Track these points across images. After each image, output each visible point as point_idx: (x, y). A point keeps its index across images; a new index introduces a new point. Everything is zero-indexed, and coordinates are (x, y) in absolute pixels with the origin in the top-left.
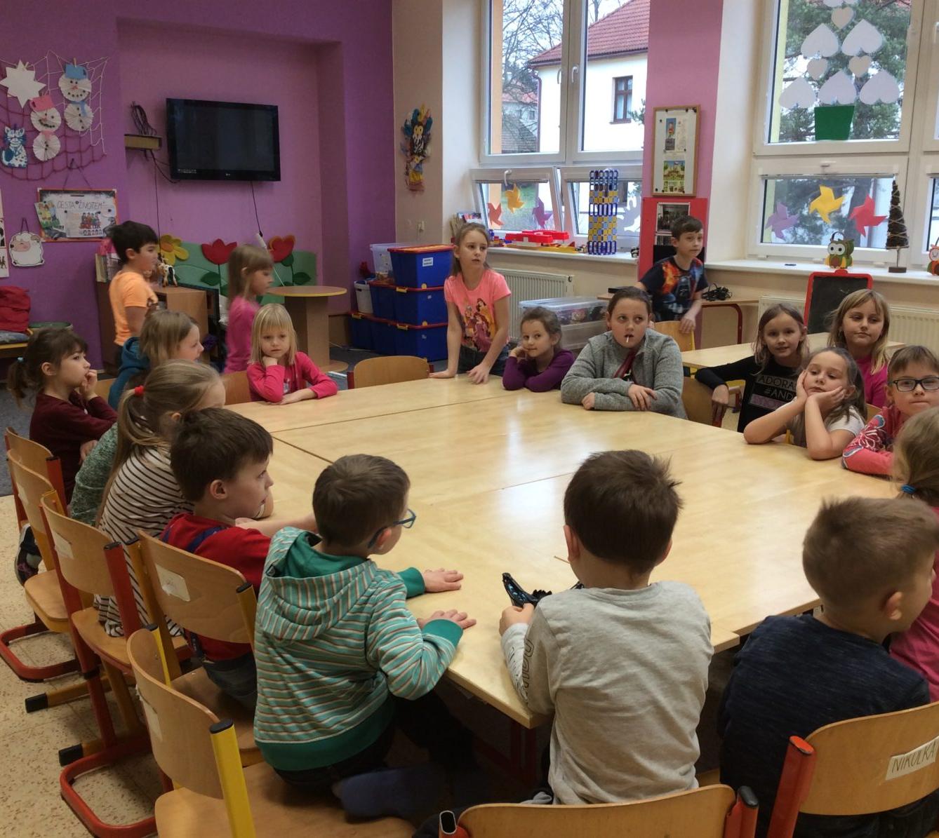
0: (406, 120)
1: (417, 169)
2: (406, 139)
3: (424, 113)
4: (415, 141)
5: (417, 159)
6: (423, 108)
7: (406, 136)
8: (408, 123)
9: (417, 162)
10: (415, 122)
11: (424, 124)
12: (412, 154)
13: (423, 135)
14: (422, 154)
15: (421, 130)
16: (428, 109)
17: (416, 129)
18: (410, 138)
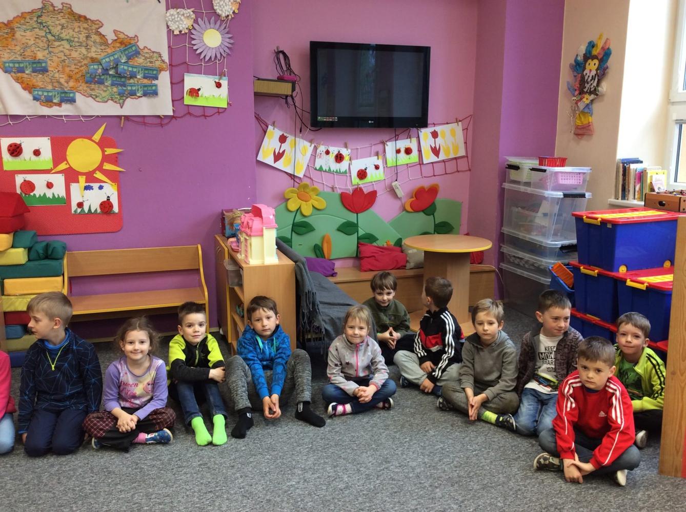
0: (577, 55)
2: (575, 76)
3: (601, 44)
4: (586, 78)
5: (587, 99)
6: (600, 38)
7: (575, 74)
8: (579, 58)
9: (587, 102)
10: (588, 56)
11: (600, 57)
12: (582, 92)
13: (597, 70)
14: (594, 92)
15: (595, 64)
16: (607, 39)
17: (589, 64)
18: (580, 75)
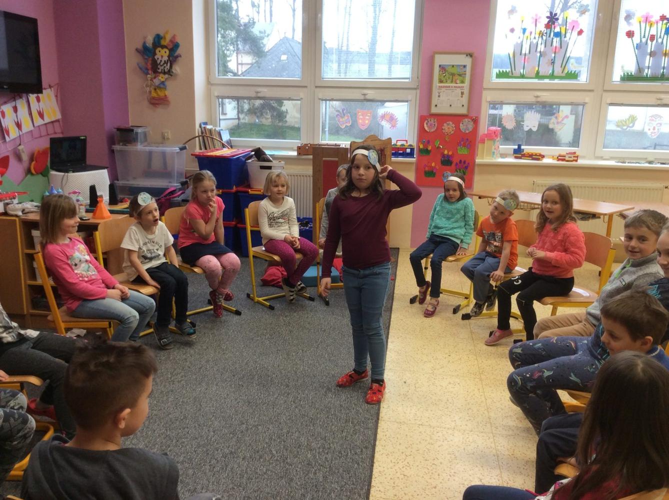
0: (145, 42)
1: (162, 86)
2: (145, 59)
3: (168, 37)
4: (158, 62)
5: (162, 78)
6: (167, 32)
7: (146, 57)
8: (148, 45)
9: (162, 80)
10: (157, 45)
11: (170, 47)
12: (155, 72)
13: (169, 57)
14: (169, 72)
15: (165, 52)
16: (175, 35)
17: (160, 51)
18: (151, 59)
